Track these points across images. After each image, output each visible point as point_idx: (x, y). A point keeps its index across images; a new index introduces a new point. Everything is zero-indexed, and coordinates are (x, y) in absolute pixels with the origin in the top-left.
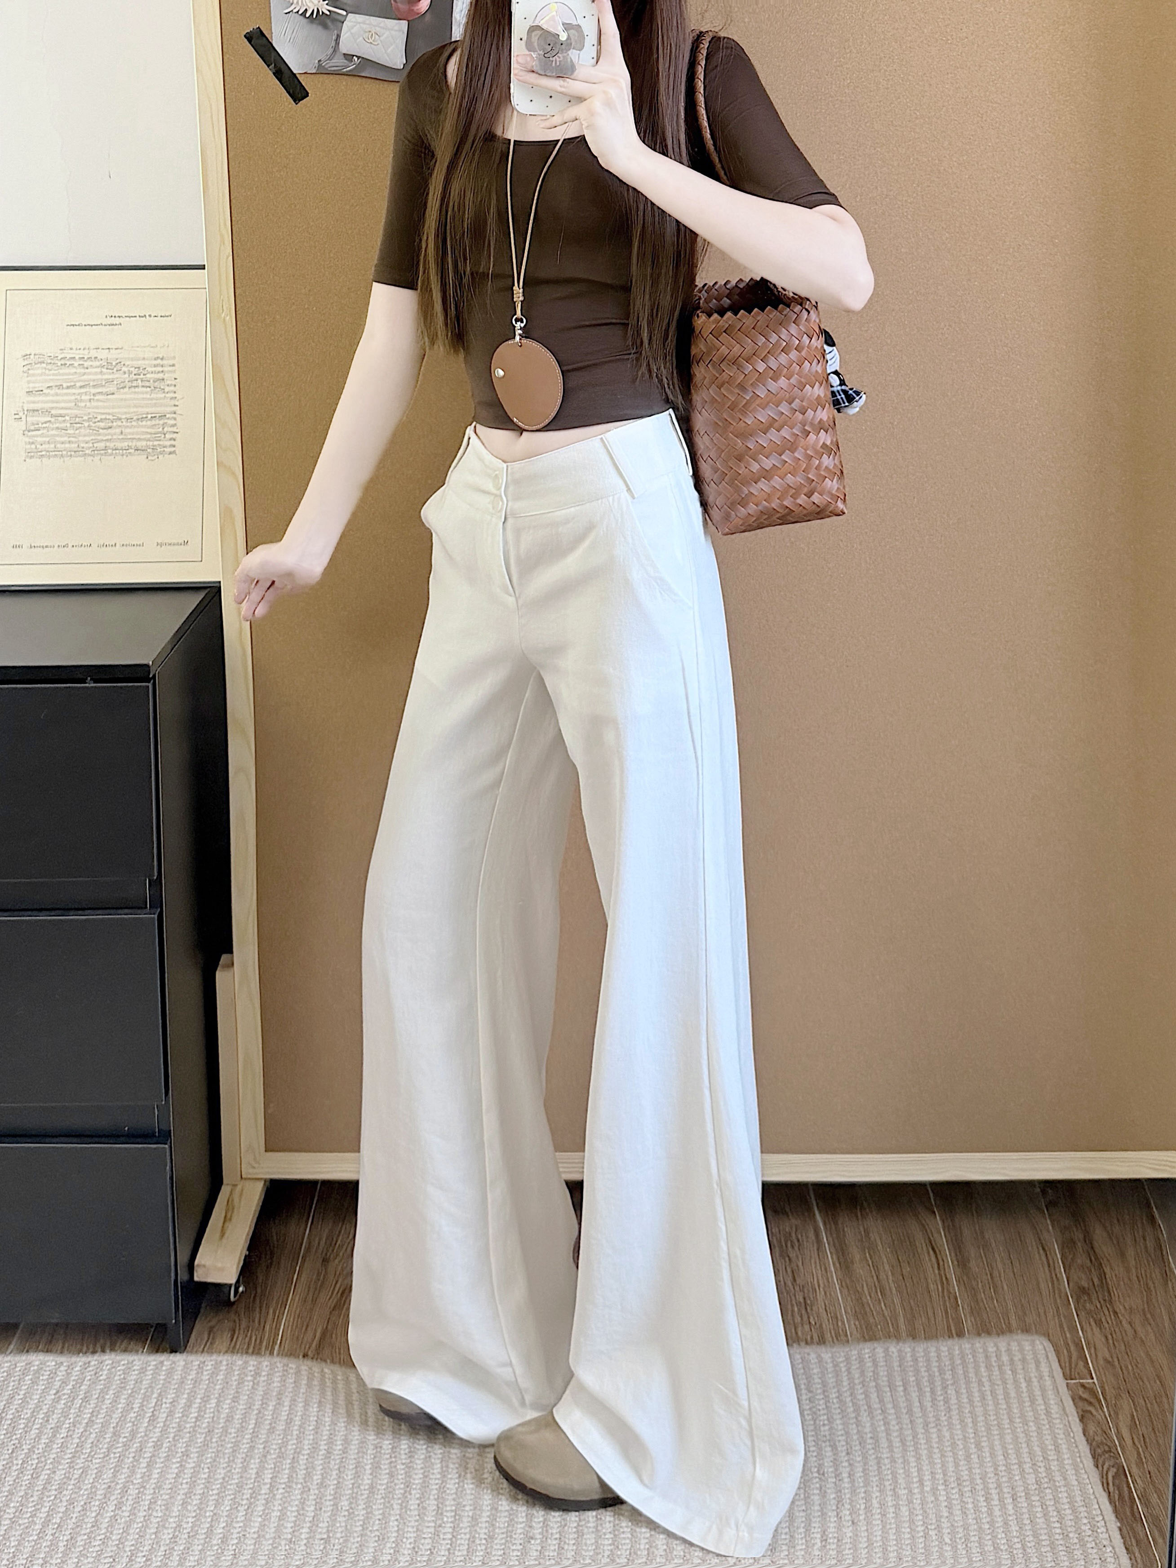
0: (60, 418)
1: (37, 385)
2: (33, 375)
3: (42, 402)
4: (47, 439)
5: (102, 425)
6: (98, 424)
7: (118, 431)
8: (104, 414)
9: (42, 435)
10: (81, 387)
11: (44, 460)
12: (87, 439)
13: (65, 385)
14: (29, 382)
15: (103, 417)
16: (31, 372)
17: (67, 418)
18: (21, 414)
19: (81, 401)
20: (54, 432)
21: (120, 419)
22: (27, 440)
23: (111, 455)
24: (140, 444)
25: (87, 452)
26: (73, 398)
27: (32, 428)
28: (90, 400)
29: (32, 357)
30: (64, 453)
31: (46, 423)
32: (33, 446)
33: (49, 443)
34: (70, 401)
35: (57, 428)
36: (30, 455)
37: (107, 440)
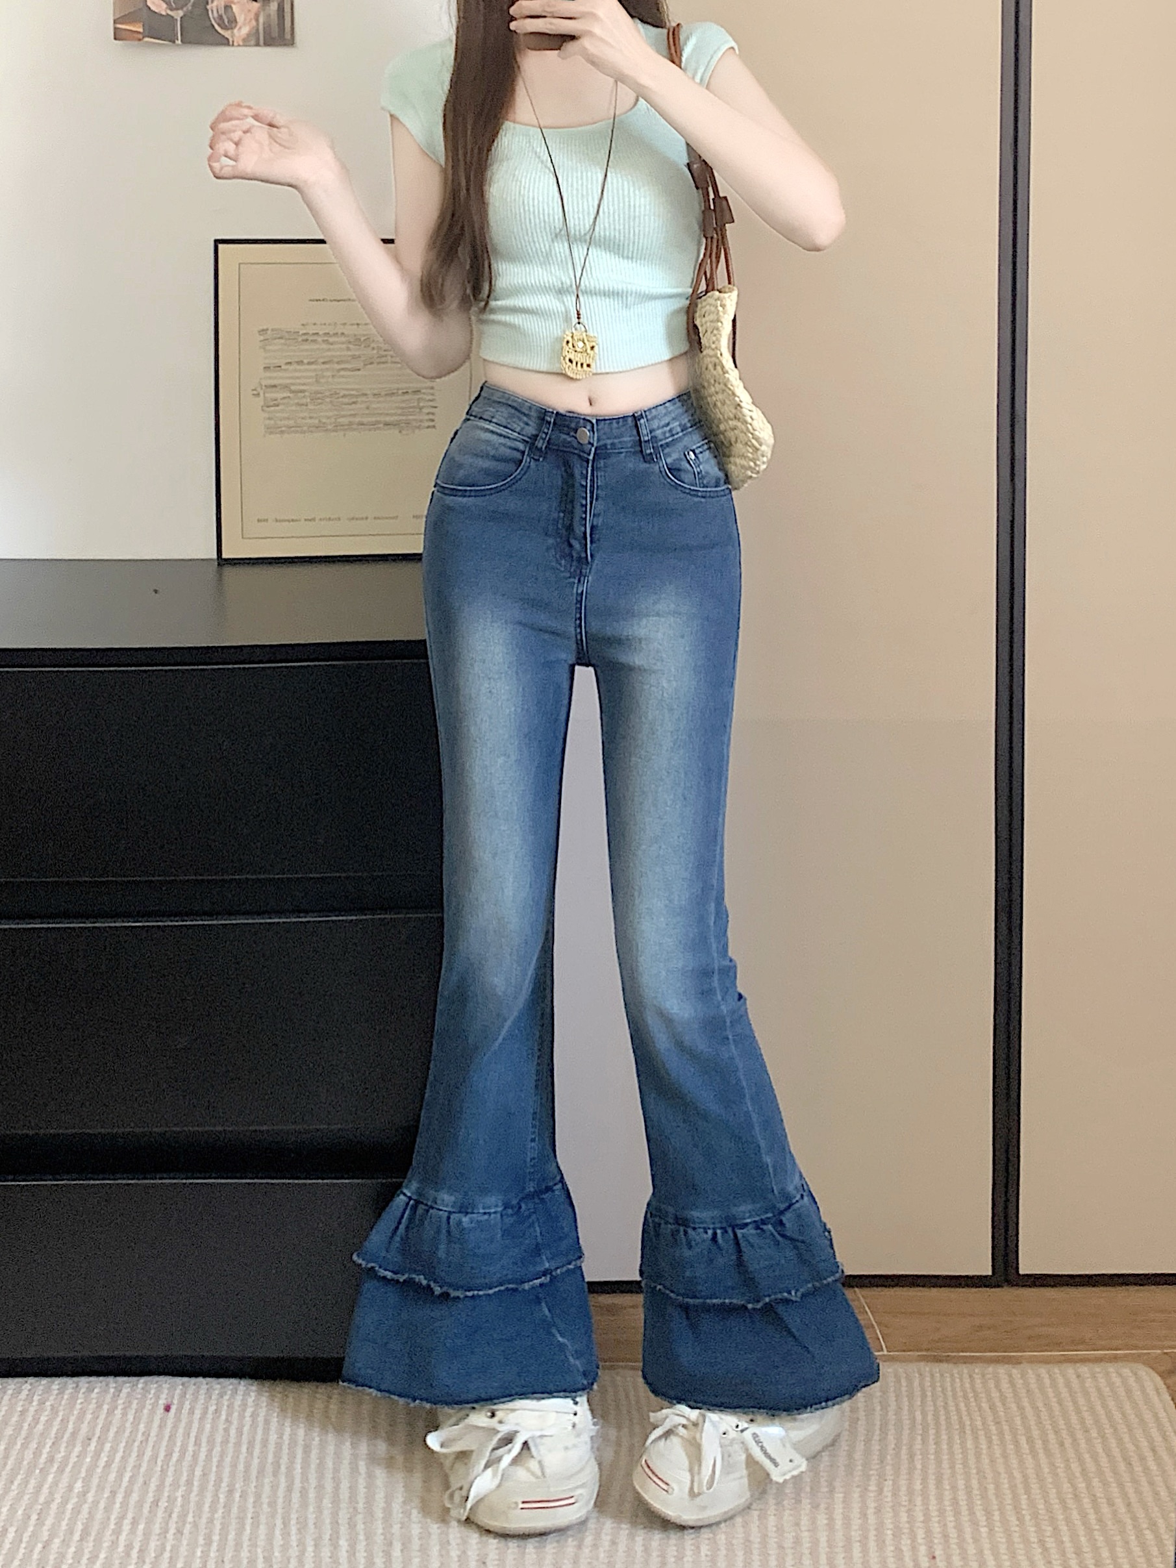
0: (300, 394)
1: (276, 361)
2: (269, 351)
3: (281, 378)
4: (286, 415)
5: (346, 400)
6: (341, 400)
7: (363, 406)
8: (347, 390)
9: (282, 411)
10: (324, 363)
11: (286, 435)
12: (331, 414)
13: (305, 361)
14: (266, 358)
15: (346, 393)
16: (268, 348)
17: (307, 394)
18: (259, 389)
19: (323, 377)
20: (294, 408)
21: (366, 395)
22: (266, 415)
23: (355, 430)
24: (388, 419)
25: (329, 427)
26: (313, 374)
27: (272, 403)
28: (333, 376)
29: (269, 332)
30: (305, 428)
31: (284, 398)
32: (272, 422)
33: (288, 418)
34: (311, 377)
35: (298, 404)
36: (270, 430)
37: (351, 415)
